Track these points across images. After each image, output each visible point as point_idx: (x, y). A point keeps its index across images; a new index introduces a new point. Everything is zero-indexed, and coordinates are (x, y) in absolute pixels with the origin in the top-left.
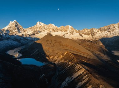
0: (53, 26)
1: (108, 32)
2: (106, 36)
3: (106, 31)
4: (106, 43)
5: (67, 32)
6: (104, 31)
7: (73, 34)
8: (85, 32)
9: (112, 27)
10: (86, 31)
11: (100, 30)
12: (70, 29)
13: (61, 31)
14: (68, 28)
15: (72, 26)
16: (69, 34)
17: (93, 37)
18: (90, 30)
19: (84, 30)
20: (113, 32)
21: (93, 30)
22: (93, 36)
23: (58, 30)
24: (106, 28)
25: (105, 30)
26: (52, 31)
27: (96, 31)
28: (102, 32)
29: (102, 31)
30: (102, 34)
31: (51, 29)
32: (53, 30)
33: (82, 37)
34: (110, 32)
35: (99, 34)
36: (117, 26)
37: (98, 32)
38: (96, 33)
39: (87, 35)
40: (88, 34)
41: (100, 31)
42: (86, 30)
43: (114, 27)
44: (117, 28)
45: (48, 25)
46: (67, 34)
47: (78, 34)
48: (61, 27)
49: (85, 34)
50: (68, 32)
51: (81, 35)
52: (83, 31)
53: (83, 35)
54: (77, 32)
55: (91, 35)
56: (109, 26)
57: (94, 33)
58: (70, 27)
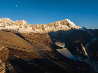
0: (8, 20)
1: (54, 27)
2: (52, 30)
3: (53, 26)
4: (53, 35)
5: (21, 26)
6: (51, 26)
7: (27, 28)
9: (57, 23)
10: (38, 26)
12: (24, 24)
13: (16, 25)
14: (23, 22)
15: (26, 21)
16: (23, 28)
17: (43, 31)
18: (41, 25)
19: (37, 25)
20: (57, 27)
21: (43, 25)
22: (43, 30)
23: (13, 24)
24: (53, 24)
25: (52, 25)
26: (6, 24)
27: (46, 26)
28: (50, 27)
29: (50, 26)
30: (50, 29)
31: (6, 23)
32: (8, 24)
33: (35, 30)
34: (55, 27)
35: (48, 29)
36: (60, 23)
38: (46, 28)
40: (40, 29)
41: (48, 26)
43: (58, 24)
44: (59, 24)
45: (3, 19)
46: (21, 28)
47: (31, 28)
48: (16, 21)
49: (37, 28)
50: (23, 26)
51: (34, 29)
52: (35, 25)
53: (35, 29)
54: (30, 27)
55: (42, 29)
56: (55, 22)
57: (44, 28)
58: (24, 21)
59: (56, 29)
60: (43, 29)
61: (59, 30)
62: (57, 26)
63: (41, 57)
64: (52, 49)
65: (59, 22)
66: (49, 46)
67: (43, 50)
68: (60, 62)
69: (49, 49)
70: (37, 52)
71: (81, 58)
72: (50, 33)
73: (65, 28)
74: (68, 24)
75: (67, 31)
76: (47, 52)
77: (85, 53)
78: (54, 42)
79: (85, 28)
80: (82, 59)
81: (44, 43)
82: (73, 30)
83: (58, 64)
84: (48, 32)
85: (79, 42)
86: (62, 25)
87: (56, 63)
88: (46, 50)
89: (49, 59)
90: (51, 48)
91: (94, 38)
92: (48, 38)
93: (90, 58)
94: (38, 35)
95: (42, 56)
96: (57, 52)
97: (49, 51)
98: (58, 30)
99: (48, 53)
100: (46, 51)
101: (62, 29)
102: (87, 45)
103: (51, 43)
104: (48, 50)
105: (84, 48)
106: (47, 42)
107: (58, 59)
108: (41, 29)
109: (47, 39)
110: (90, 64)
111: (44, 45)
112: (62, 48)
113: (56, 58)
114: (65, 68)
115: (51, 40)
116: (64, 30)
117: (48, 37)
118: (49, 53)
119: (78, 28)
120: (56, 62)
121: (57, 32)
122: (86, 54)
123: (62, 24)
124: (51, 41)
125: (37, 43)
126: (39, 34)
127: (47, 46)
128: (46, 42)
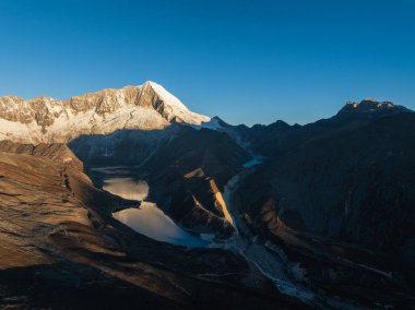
1: (96, 116)
2: (90, 126)
3: (92, 111)
4: (92, 151)
6: (85, 110)
8: (11, 110)
9: (109, 98)
10: (14, 107)
11: (72, 107)
17: (44, 131)
18: (33, 105)
19: (6, 102)
20: (112, 116)
21: (43, 104)
22: (43, 126)
24: (90, 100)
25: (87, 107)
27: (57, 109)
28: (76, 114)
29: (76, 110)
30: (76, 121)
34: (101, 113)
35: (69, 122)
36: (123, 96)
37: (63, 114)
38: (57, 115)
39: (18, 123)
40: (25, 120)
41: (69, 110)
42: (16, 101)
43: (114, 100)
44: (122, 102)
49: (11, 118)
55: (35, 122)
56: (100, 93)
57: (46, 117)
59: (106, 125)
60: (44, 120)
61: (121, 127)
62: (109, 111)
63: (36, 258)
64: (90, 216)
65: (121, 94)
66: (76, 200)
67: (48, 220)
68: (129, 265)
69: (79, 216)
70: (12, 234)
71: (213, 236)
72: (76, 140)
73: (145, 118)
74: (158, 105)
75: (156, 131)
76: (69, 230)
77: (223, 215)
78: (99, 179)
79: (221, 123)
80: (215, 240)
81: (50, 188)
82: (180, 130)
83: (121, 275)
84: (69, 137)
85: (202, 174)
86: (132, 107)
87: (113, 273)
88: (63, 219)
89: (82, 259)
90: (86, 211)
91: (252, 159)
92: (70, 163)
93: (241, 234)
94: (14, 149)
95: (42, 250)
96: (117, 223)
97: (79, 224)
98: (114, 129)
99: (71, 234)
100: (62, 224)
101: (132, 124)
102: (231, 183)
103: (84, 186)
104: (73, 219)
105: (219, 197)
106: (67, 182)
107: (119, 254)
108: (30, 121)
109: (66, 167)
110: (241, 253)
111: (49, 198)
112: (136, 204)
113: (111, 249)
114: (153, 288)
115: (86, 171)
116: (143, 127)
117: (69, 157)
118: (76, 235)
119: (198, 119)
120: (114, 268)
121: (110, 134)
122: (228, 218)
123: (133, 100)
124: (87, 178)
125: (13, 192)
126: (21, 147)
127: (65, 201)
128: (60, 184)
